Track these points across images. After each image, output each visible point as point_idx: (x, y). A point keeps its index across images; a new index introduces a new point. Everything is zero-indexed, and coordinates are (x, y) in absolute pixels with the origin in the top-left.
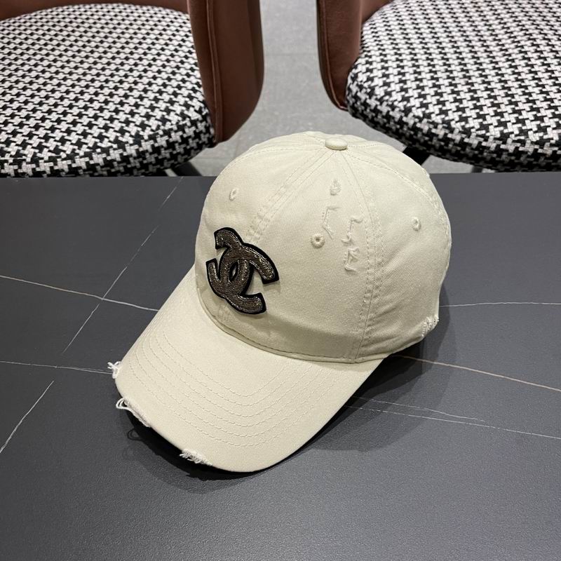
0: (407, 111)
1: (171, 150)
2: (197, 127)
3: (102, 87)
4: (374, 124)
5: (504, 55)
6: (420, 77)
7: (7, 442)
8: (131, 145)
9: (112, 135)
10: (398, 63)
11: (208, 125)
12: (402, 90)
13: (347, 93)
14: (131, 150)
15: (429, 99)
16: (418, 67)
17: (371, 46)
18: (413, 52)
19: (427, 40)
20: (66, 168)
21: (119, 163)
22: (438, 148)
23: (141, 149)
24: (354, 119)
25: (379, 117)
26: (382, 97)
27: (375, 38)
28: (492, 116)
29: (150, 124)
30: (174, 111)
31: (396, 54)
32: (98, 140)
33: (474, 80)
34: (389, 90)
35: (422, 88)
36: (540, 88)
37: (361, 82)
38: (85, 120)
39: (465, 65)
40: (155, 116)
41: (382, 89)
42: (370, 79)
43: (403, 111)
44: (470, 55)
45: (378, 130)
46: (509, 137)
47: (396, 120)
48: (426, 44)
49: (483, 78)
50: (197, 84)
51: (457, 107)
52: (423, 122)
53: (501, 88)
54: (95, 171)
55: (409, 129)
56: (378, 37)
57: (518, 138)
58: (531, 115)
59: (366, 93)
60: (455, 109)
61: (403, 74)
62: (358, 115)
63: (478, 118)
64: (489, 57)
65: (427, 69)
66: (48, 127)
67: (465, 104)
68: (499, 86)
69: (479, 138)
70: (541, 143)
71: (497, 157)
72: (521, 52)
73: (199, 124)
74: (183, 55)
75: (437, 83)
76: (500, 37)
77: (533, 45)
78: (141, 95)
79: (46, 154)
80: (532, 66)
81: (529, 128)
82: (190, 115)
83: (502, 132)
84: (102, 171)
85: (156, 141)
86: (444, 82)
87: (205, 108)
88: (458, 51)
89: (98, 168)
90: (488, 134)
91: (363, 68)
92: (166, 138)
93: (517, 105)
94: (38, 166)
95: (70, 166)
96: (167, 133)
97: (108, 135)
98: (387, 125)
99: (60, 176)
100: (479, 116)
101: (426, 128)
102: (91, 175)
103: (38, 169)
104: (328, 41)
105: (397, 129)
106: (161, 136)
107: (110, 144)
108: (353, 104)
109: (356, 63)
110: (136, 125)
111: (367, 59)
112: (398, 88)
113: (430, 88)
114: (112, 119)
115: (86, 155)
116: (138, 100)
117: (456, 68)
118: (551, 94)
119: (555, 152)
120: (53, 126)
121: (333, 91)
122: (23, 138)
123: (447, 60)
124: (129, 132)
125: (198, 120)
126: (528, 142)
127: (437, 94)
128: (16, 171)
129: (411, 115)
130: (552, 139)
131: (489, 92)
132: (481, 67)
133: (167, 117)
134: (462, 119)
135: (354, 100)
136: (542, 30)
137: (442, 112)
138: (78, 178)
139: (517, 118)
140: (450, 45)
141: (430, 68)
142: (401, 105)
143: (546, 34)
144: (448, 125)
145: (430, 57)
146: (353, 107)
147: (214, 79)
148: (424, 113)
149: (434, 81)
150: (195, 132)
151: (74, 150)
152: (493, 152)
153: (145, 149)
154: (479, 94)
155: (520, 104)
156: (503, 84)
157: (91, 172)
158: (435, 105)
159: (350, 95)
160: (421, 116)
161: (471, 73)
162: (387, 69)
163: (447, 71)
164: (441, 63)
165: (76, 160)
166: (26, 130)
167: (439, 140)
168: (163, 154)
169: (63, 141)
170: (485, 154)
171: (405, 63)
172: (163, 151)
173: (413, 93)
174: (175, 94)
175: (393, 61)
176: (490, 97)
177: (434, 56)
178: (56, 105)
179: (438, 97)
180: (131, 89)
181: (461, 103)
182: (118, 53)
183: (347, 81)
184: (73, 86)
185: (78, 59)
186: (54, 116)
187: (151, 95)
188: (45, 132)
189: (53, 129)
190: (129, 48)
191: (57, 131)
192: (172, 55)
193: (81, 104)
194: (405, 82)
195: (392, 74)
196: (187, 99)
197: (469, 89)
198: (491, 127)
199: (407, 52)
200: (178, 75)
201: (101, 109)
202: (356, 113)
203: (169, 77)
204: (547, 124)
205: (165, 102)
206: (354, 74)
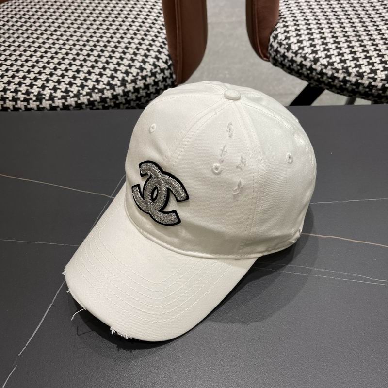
0: (316, 61)
1: (146, 91)
2: (164, 74)
3: (95, 46)
4: (290, 71)
5: (382, 20)
6: (323, 36)
7: (54, 300)
8: (119, 87)
9: (105, 79)
10: (307, 26)
11: (171, 72)
12: (311, 45)
13: (269, 48)
14: (119, 90)
15: (332, 52)
16: (322, 29)
17: (286, 14)
18: (317, 18)
19: (325, 10)
20: (73, 104)
21: (111, 99)
23: (126, 90)
24: (274, 67)
25: (295, 65)
26: (297, 51)
27: (288, 9)
28: (379, 64)
29: (132, 71)
30: (148, 62)
31: (305, 20)
32: (95, 84)
33: (363, 38)
34: (302, 45)
35: (326, 44)
37: (281, 40)
38: (85, 69)
39: (355, 27)
40: (135, 66)
41: (296, 45)
42: (287, 38)
43: (313, 61)
44: (358, 20)
45: (293, 75)
47: (308, 67)
49: (370, 37)
50: (163, 42)
51: (353, 57)
52: (328, 68)
53: (383, 44)
54: (94, 105)
55: (317, 73)
56: (290, 8)
59: (285, 48)
61: (312, 34)
64: (371, 21)
65: (328, 31)
66: (59, 75)
67: (358, 55)
68: (381, 42)
69: (369, 79)
71: (383, 93)
73: (166, 72)
74: (151, 22)
75: (337, 40)
76: (377, 8)
78: (124, 51)
79: (59, 94)
82: (159, 64)
83: (386, 75)
84: (99, 105)
85: (136, 84)
86: (341, 39)
87: (169, 60)
88: (349, 17)
89: (96, 103)
90: (376, 77)
91: (282, 30)
92: (143, 81)
94: (54, 102)
95: (76, 102)
96: (144, 78)
97: (102, 79)
98: (300, 71)
99: (69, 109)
100: (369, 64)
101: (330, 73)
102: (91, 109)
103: (54, 105)
105: (308, 74)
106: (140, 80)
107: (104, 86)
108: (275, 56)
109: (276, 27)
110: (122, 73)
111: (284, 23)
112: (308, 44)
113: (332, 44)
114: (104, 68)
115: (88, 94)
116: (122, 55)
117: (349, 29)
120: (63, 73)
121: (259, 47)
122: (42, 82)
123: (342, 23)
124: (117, 77)
125: (165, 68)
127: (337, 48)
128: (38, 106)
129: (319, 63)
131: (375, 47)
132: (367, 29)
133: (143, 66)
134: (357, 66)
135: (275, 53)
137: (342, 61)
138: (82, 110)
140: (342, 13)
141: (331, 29)
142: (311, 57)
144: (346, 70)
145: (330, 22)
148: (328, 62)
149: (334, 39)
150: (163, 77)
151: (79, 91)
152: (379, 90)
153: (129, 89)
154: (368, 48)
156: (384, 41)
157: (91, 106)
158: (336, 56)
159: (272, 50)
160: (327, 64)
161: (360, 33)
162: (299, 30)
163: (343, 31)
165: (80, 98)
166: (43, 77)
167: (340, 81)
169: (71, 84)
170: (374, 91)
171: (312, 26)
172: (141, 91)
173: (320, 48)
174: (148, 50)
175: (303, 25)
176: (376, 50)
177: (332, 21)
178: (63, 59)
179: (338, 50)
180: (116, 47)
181: (355, 54)
182: (104, 21)
183: (269, 40)
184: (74, 45)
185: (75, 26)
186: (63, 67)
187: (131, 51)
188: (57, 78)
189: (63, 76)
190: (112, 18)
191: (66, 77)
192: (143, 22)
193: (81, 57)
194: (313, 40)
195: (303, 34)
196: (157, 54)
197: (360, 44)
198: (378, 72)
199: (313, 18)
200: (149, 37)
201: (96, 61)
202: (276, 63)
203: (142, 38)
205: (141, 56)
206: (275, 35)
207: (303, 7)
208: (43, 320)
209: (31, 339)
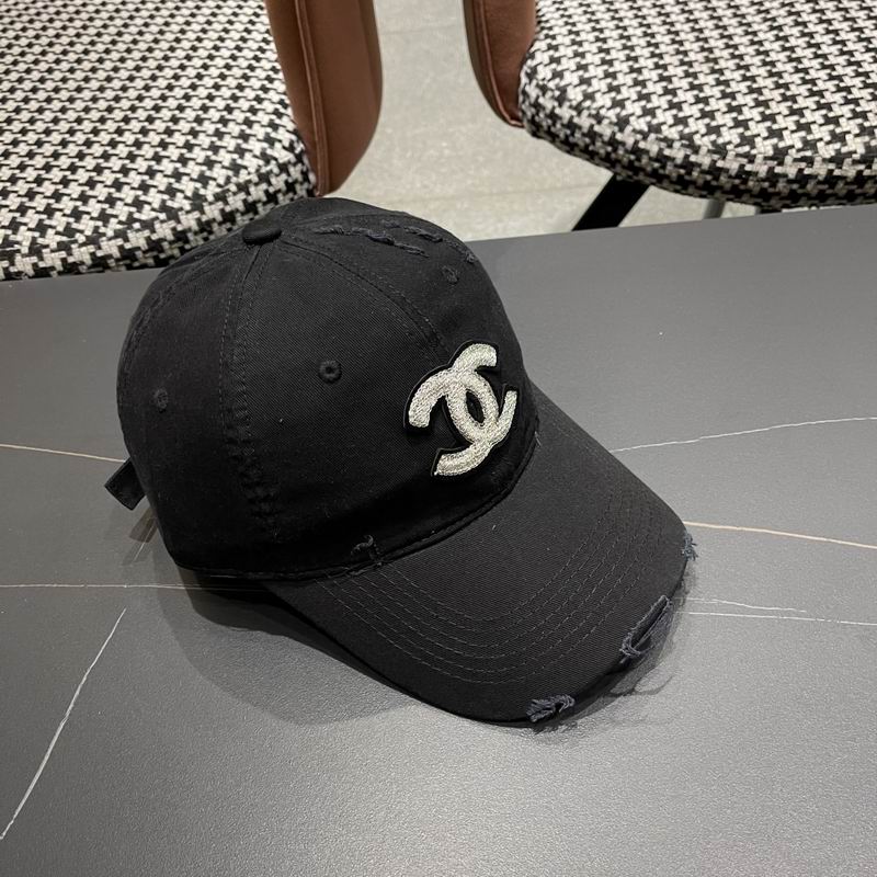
0: (622, 123)
1: (251, 215)
2: (289, 175)
3: (126, 120)
4: (569, 147)
5: (765, 20)
6: (636, 66)
7: (68, 713)
8: (188, 212)
9: (155, 198)
10: (599, 44)
11: (305, 169)
12: (611, 89)
13: (521, 98)
14: (189, 221)
15: (655, 101)
16: (632, 48)
17: (553, 18)
18: (621, 24)
20: (88, 260)
21: (171, 243)
22: (674, 179)
23: (204, 219)
24: (534, 140)
25: (578, 135)
26: (580, 104)
28: (758, 122)
29: (215, 175)
30: (251, 151)
31: (594, 29)
32: (133, 209)
33: (722, 64)
34: (590, 90)
35: (643, 84)
36: (828, 71)
37: (544, 79)
38: (108, 177)
39: (706, 40)
40: (220, 162)
41: (578, 89)
42: (558, 75)
43: (616, 124)
44: (711, 24)
45: (575, 155)
46: (787, 154)
47: (606, 139)
49: (737, 61)
50: (281, 102)
51: (702, 110)
52: (649, 139)
53: (766, 75)
54: (136, 260)
55: (626, 151)
57: (802, 154)
58: (818, 117)
59: (553, 97)
60: (699, 115)
61: (610, 63)
62: (542, 134)
63: (736, 126)
64: (741, 24)
65: (646, 52)
66: (49, 194)
67: (713, 105)
68: (763, 71)
69: (740, 159)
70: (838, 159)
71: (770, 187)
72: (790, 13)
73: (292, 169)
74: (251, 55)
75: (666, 74)
78: (192, 128)
79: (52, 239)
80: (811, 35)
81: (817, 136)
82: (276, 155)
83: (775, 147)
84: (146, 258)
85: (226, 203)
86: (676, 71)
87: (298, 142)
88: (692, 17)
89: (139, 254)
90: (754, 152)
91: (545, 57)
92: (242, 196)
93: (795, 102)
94: (41, 259)
95: (93, 254)
96: (243, 188)
97: (149, 199)
98: (591, 148)
100: (737, 124)
101: (654, 149)
102: (129, 267)
103: (42, 265)
104: (486, 17)
105: (608, 154)
106: (235, 194)
107: (154, 214)
108: (533, 117)
109: (533, 49)
110: (192, 180)
111: (549, 41)
112: (603, 85)
113: (655, 82)
114: (151, 173)
115: (118, 234)
116: (190, 137)
117: (691, 46)
118: (846, 79)
119: (860, 173)
120: (57, 190)
121: (498, 98)
122: (11, 215)
123: (677, 33)
124: (182, 192)
125: (289, 162)
126: (818, 159)
127: (667, 91)
128: (6, 270)
129: (628, 129)
130: (855, 152)
131: (748, 83)
132: (731, 43)
133: (239, 161)
134: (712, 130)
135: (533, 110)
137: (679, 121)
138: (108, 272)
139: (797, 122)
140: (677, 9)
141: (652, 49)
142: (612, 114)
144: (689, 141)
145: (649, 31)
146: (532, 121)
147: (311, 95)
148: (649, 124)
149: (660, 71)
150: (286, 182)
151: (96, 229)
152: (764, 180)
153: (211, 216)
154: (734, 87)
155: (799, 99)
156: (768, 68)
157: (128, 262)
158: (665, 110)
159: (527, 103)
160: (646, 129)
161: (717, 53)
162: (582, 55)
163: (678, 52)
164: (667, 39)
165: (102, 244)
166: (13, 201)
167: (676, 166)
169: (77, 214)
170: (751, 184)
171: (610, 43)
172: (239, 218)
173: (629, 93)
174: (249, 123)
175: (592, 43)
176: (751, 91)
177: (655, 29)
178: (56, 156)
179: (669, 97)
180: (175, 120)
181: (707, 104)
182: (144, 59)
183: (519, 79)
184: (79, 121)
185: (79, 75)
186: (56, 175)
187: (210, 128)
188: (45, 201)
189: (57, 196)
190: (161, 50)
191: (65, 198)
192: (234, 58)
193: (97, 150)
194: (613, 76)
195: (592, 63)
196: (269, 130)
197: (717, 80)
198: (758, 140)
199: (612, 24)
200: (247, 91)
201: (132, 157)
202: (538, 130)
203: (234, 94)
204: (845, 129)
205: (233, 137)
206: (531, 68)
208: (47, 758)
209: (24, 801)
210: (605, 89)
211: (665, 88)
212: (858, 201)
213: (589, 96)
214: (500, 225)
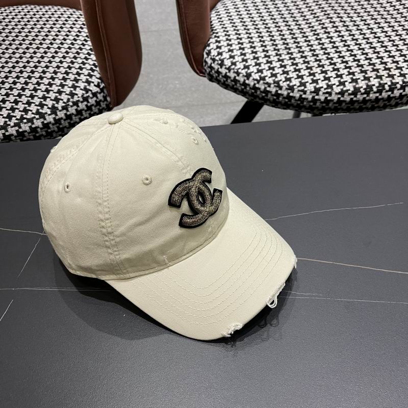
0: (248, 76)
1: (79, 116)
2: (97, 98)
3: (21, 72)
4: (226, 86)
5: (312, 31)
6: (255, 50)
8: (49, 115)
9: (34, 108)
10: (239, 40)
11: (105, 95)
12: (244, 60)
13: (204, 64)
14: (50, 119)
15: (263, 66)
16: (253, 43)
17: (218, 29)
18: (248, 32)
19: (257, 22)
21: (41, 129)
22: (272, 101)
23: (57, 118)
24: (211, 83)
25: (229, 81)
26: (230, 67)
27: (220, 23)
28: (308, 76)
29: (62, 98)
30: (79, 87)
31: (236, 34)
32: (23, 113)
33: (292, 50)
34: (234, 61)
35: (257, 58)
36: (338, 54)
37: (214, 56)
38: (12, 98)
39: (285, 39)
40: (65, 92)
41: (229, 60)
42: (220, 54)
44: (288, 32)
45: (228, 90)
46: (320, 90)
47: (241, 83)
48: (257, 25)
49: (299, 49)
50: (94, 65)
51: (283, 71)
52: (260, 83)
53: (311, 55)
54: (24, 136)
56: (222, 22)
57: (326, 90)
58: (333, 74)
59: (218, 64)
60: (282, 73)
61: (243, 49)
63: (298, 78)
64: (301, 33)
65: (259, 44)
67: (288, 68)
68: (310, 54)
69: (300, 92)
70: (342, 93)
71: (313, 105)
72: (323, 28)
73: (99, 95)
74: (81, 43)
75: (267, 54)
76: (307, 17)
77: (331, 22)
78: (52, 76)
80: (331, 38)
81: (333, 83)
82: (91, 89)
83: (315, 87)
84: (29, 136)
85: (68, 111)
86: (272, 53)
87: (101, 83)
88: (280, 29)
89: (26, 133)
90: (306, 89)
91: (214, 46)
92: (75, 107)
93: (324, 67)
96: (76, 104)
97: (31, 109)
98: (235, 87)
100: (299, 77)
101: (262, 87)
102: (22, 140)
104: (187, 28)
105: (242, 89)
106: (72, 106)
107: (33, 116)
108: (210, 72)
109: (209, 42)
110: (51, 100)
111: (216, 39)
112: (240, 59)
113: (263, 58)
114: (32, 96)
115: (16, 125)
116: (51, 80)
117: (279, 42)
118: (346, 57)
119: (352, 99)
121: (194, 64)
123: (273, 36)
124: (47, 105)
125: (97, 92)
126: (333, 93)
127: (268, 62)
129: (251, 78)
130: (349, 90)
131: (303, 59)
132: (297, 41)
133: (74, 92)
134: (287, 79)
135: (209, 69)
136: (336, 10)
138: (11, 142)
139: (324, 77)
140: (273, 25)
141: (262, 43)
142: (244, 72)
143: (339, 14)
144: (277, 83)
145: (261, 35)
146: (209, 74)
147: (107, 62)
148: (260, 76)
149: (265, 53)
150: (96, 101)
151: (6, 122)
152: (310, 102)
153: (60, 117)
154: (297, 61)
155: (325, 66)
156: (312, 52)
157: (21, 137)
158: (267, 70)
159: (207, 66)
160: (259, 79)
161: (290, 45)
162: (231, 45)
163: (273, 45)
164: (269, 39)
165: (8, 129)
167: (272, 95)
168: (74, 120)
170: (305, 103)
172: (74, 117)
173: (251, 62)
174: (78, 74)
175: (235, 40)
176: (305, 62)
177: (263, 34)
179: (269, 65)
180: (44, 72)
181: (285, 68)
182: (31, 44)
183: (203, 56)
187: (60, 76)
190: (39, 40)
192: (72, 44)
193: (7, 86)
194: (244, 55)
195: (235, 49)
196: (88, 77)
197: (290, 57)
198: (307, 84)
199: (244, 32)
200: (78, 59)
201: (23, 89)
202: (212, 78)
203: (72, 61)
204: (345, 80)
205: (71, 80)
206: (208, 51)
207: (235, 21)
210: (241, 60)
211: (267, 61)
212: (352, 111)
213: (234, 64)
214: (202, 119)
